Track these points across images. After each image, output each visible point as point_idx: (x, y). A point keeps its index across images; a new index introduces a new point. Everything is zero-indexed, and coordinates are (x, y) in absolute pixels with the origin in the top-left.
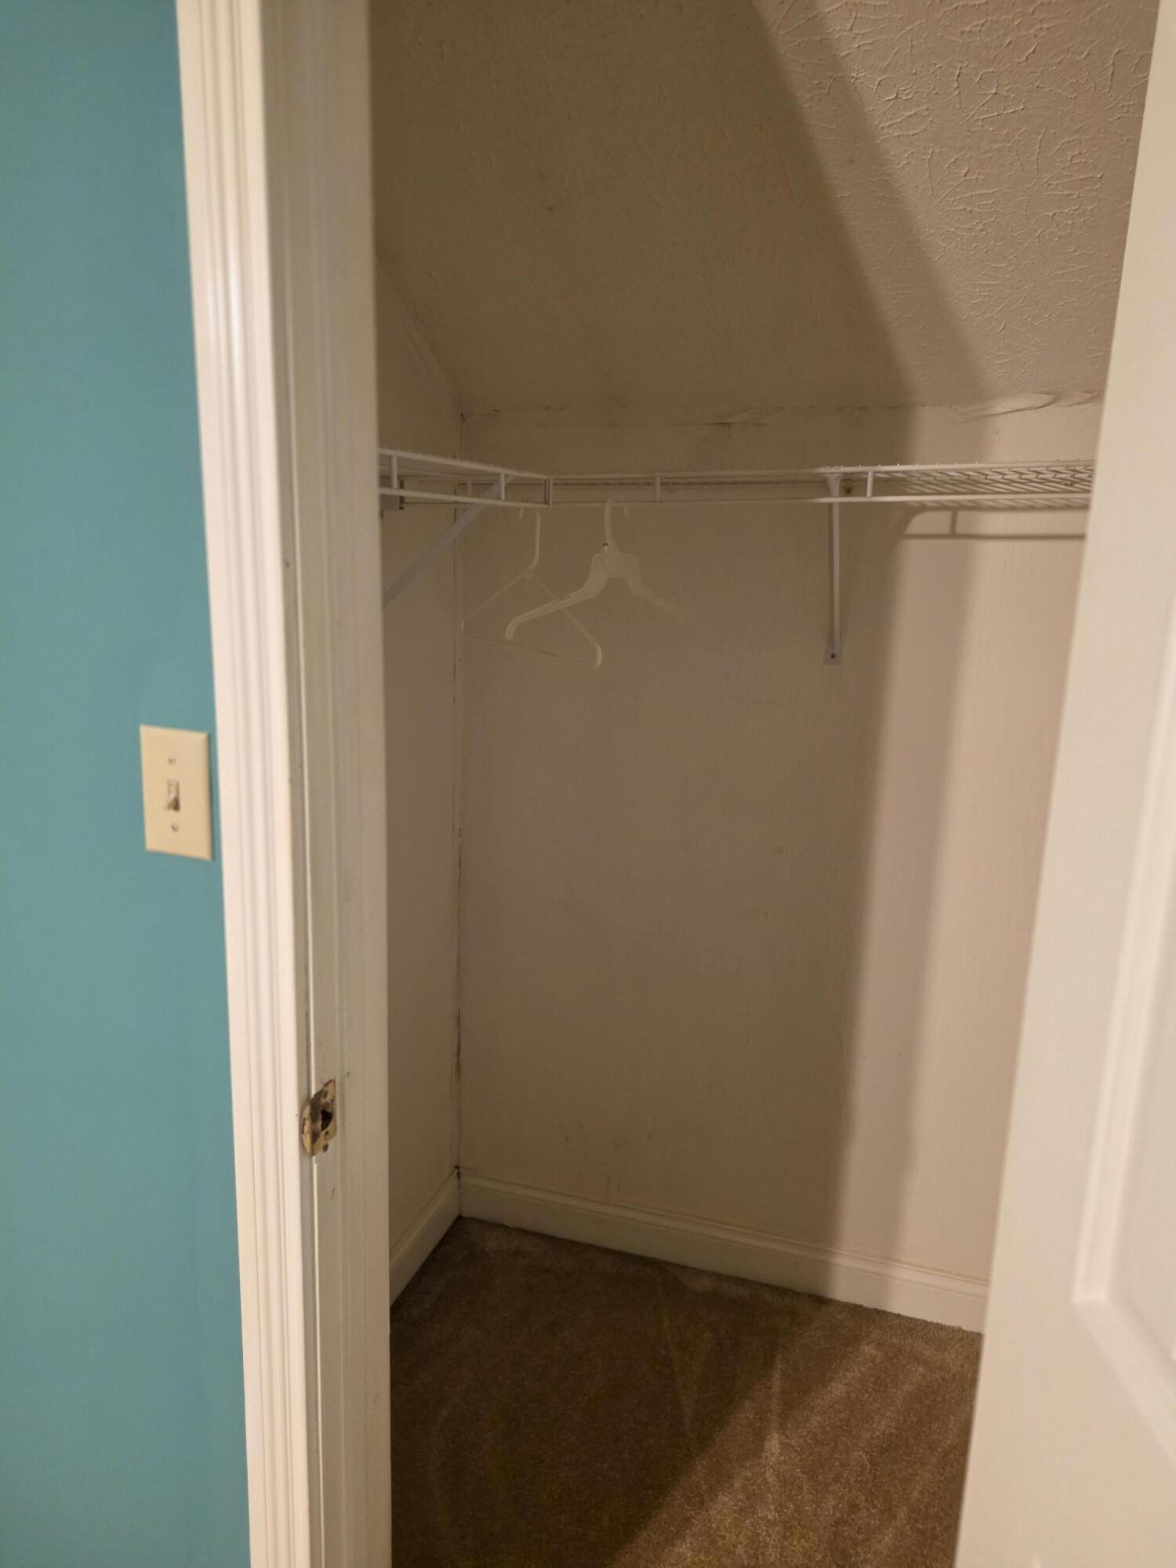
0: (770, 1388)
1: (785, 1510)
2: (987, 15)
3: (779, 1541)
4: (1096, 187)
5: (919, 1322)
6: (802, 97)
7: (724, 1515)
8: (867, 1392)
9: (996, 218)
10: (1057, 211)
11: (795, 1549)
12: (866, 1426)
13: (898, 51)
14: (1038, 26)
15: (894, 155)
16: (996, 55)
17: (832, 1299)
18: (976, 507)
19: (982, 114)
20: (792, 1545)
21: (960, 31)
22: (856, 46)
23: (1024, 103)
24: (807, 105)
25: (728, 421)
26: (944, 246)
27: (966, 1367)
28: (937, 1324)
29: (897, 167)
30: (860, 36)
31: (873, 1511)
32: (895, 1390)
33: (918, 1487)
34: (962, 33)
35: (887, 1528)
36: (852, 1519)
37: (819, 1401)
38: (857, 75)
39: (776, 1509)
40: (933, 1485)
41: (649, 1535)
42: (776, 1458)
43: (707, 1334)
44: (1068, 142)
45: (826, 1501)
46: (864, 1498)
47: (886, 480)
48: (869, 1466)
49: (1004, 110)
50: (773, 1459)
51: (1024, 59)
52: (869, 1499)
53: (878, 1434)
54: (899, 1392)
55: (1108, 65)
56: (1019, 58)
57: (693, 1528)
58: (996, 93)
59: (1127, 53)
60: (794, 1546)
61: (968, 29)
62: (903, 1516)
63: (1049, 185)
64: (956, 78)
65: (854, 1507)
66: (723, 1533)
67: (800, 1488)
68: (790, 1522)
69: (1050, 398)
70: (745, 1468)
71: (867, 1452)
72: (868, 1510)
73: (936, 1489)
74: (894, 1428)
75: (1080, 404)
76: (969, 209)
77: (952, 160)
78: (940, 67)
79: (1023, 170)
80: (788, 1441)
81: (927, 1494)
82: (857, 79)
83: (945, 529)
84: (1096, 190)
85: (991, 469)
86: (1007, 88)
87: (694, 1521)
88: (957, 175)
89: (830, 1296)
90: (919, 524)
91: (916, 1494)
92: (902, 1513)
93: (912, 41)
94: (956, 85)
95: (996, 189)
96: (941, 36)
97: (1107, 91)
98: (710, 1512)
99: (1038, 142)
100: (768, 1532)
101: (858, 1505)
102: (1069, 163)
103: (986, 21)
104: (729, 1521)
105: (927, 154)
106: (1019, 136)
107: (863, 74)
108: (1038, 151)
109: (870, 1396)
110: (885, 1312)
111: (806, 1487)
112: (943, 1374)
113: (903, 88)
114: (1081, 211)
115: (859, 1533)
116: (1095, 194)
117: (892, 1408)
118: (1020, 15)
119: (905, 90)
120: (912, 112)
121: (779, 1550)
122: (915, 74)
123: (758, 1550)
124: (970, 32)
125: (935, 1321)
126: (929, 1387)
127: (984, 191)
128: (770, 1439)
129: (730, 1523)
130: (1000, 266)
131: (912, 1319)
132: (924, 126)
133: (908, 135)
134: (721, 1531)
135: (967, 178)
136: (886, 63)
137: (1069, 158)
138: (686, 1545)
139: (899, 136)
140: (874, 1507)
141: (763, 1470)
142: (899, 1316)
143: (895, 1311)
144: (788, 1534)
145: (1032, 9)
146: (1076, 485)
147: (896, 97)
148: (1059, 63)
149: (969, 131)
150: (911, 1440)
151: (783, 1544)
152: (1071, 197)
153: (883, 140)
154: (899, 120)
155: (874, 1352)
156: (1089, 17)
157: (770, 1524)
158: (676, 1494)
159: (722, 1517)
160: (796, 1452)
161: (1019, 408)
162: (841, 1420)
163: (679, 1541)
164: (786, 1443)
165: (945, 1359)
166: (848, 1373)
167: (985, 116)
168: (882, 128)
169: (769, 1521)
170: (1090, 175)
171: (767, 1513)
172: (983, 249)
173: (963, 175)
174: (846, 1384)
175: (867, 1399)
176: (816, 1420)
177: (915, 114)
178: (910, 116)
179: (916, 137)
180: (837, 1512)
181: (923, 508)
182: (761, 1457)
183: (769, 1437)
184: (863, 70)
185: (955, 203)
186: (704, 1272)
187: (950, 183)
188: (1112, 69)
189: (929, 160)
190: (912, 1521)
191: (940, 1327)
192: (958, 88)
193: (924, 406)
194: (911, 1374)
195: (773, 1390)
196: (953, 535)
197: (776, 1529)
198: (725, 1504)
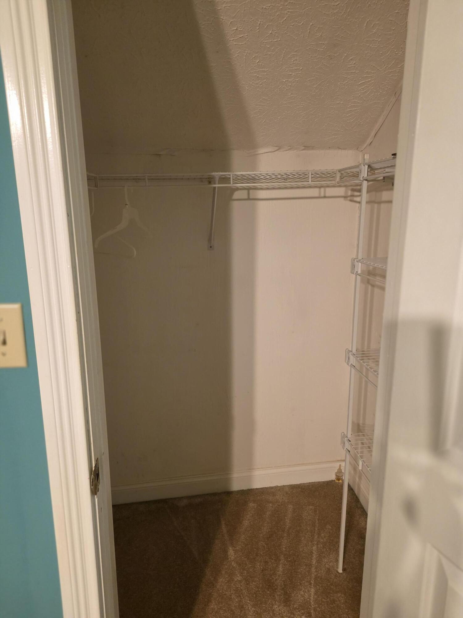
0: (222, 532)
1: (244, 574)
2: (271, 3)
3: (246, 586)
4: (299, 73)
5: (264, 489)
6: (201, 23)
7: (223, 586)
8: (256, 520)
9: (266, 80)
10: (287, 79)
11: (252, 587)
12: (260, 532)
13: (239, 11)
14: (288, 10)
15: (233, 52)
16: (273, 18)
17: (232, 491)
18: (256, 188)
19: (266, 40)
20: (250, 586)
21: (262, 7)
22: (224, 6)
23: (280, 38)
24: (203, 27)
25: (160, 154)
26: (248, 89)
27: (284, 499)
28: (270, 487)
29: (234, 56)
30: (226, 3)
31: (272, 561)
32: (265, 516)
33: (284, 546)
34: (262, 8)
35: (279, 565)
36: (267, 567)
37: (241, 529)
38: (223, 18)
39: (240, 575)
40: (288, 543)
41: (198, 607)
42: (234, 557)
43: (192, 520)
44: (293, 55)
45: (256, 565)
46: (268, 558)
47: (224, 178)
48: (266, 546)
49: (273, 40)
50: (233, 557)
51: (282, 22)
52: (270, 557)
53: (264, 533)
54: (266, 516)
55: (308, 29)
56: (281, 21)
57: (213, 596)
58: (271, 33)
59: (314, 25)
60: (251, 586)
61: (264, 7)
62: (283, 559)
63: (285, 70)
64: (258, 25)
65: (266, 562)
66: (225, 593)
67: (246, 564)
68: (247, 578)
69: (277, 148)
70: (224, 565)
71: (264, 541)
72: (271, 561)
73: (290, 544)
74: (269, 529)
75: (286, 150)
76: (258, 76)
77: (254, 56)
78: (253, 20)
79: (277, 63)
80: (236, 549)
81: (287, 547)
82: (223, 19)
83: (246, 197)
84: (300, 73)
85: (260, 174)
86: (275, 32)
87: (213, 593)
88: (255, 63)
89: (231, 490)
90: (236, 195)
91: (284, 549)
92: (282, 557)
93: (244, 8)
94: (258, 28)
95: (267, 69)
96: (255, 8)
97: (307, 38)
98: (217, 587)
99: (283, 53)
100: (240, 585)
101: (267, 561)
102: (292, 63)
103: (271, 5)
104: (225, 587)
105: (245, 53)
106: (277, 50)
107: (225, 18)
108: (283, 57)
109: (257, 521)
110: (252, 489)
111: (247, 563)
112: (278, 504)
113: (239, 26)
114: (294, 81)
115: (271, 571)
116: (299, 75)
117: (266, 522)
118: (282, 5)
119: (240, 27)
120: (242, 36)
121: (246, 590)
122: (244, 21)
123: (239, 593)
124: (265, 8)
125: (269, 486)
126: (275, 510)
127: (263, 70)
128: (229, 551)
129: (226, 588)
130: (266, 98)
131: (261, 488)
132: (245, 42)
133: (239, 45)
134: (224, 592)
135: (258, 64)
136: (235, 15)
137: (293, 61)
138: (213, 604)
139: (236, 44)
140: (272, 559)
141: (230, 563)
142: (257, 489)
143: (255, 488)
144: (248, 582)
145: (286, 4)
146: (287, 180)
147: (237, 29)
148: (293, 25)
149: (261, 46)
150: (276, 531)
151: (247, 587)
152: (292, 75)
153: (230, 45)
154: (237, 38)
155: (253, 505)
156: (304, 10)
157: (240, 582)
158: (202, 586)
159: (222, 587)
160: (240, 551)
161: (268, 152)
162: (251, 534)
163: (210, 604)
164: (236, 550)
165: (277, 498)
166: (247, 516)
167: (267, 41)
168: (230, 40)
169: (239, 581)
170: (298, 68)
171: (238, 578)
172: (260, 91)
173: (257, 62)
174: (248, 520)
175: (257, 522)
176: (243, 537)
177: (242, 37)
178: (241, 37)
179: (242, 46)
180: (261, 567)
181: (238, 189)
182: (228, 559)
183: (229, 550)
184: (225, 16)
185: (253, 73)
186: (183, 497)
187: (252, 65)
188: (309, 30)
189: (246, 55)
190: (286, 559)
191: (272, 488)
192: (258, 29)
193: (234, 150)
194: (268, 508)
195: (224, 532)
196: (249, 199)
197: (243, 583)
198: (222, 581)
